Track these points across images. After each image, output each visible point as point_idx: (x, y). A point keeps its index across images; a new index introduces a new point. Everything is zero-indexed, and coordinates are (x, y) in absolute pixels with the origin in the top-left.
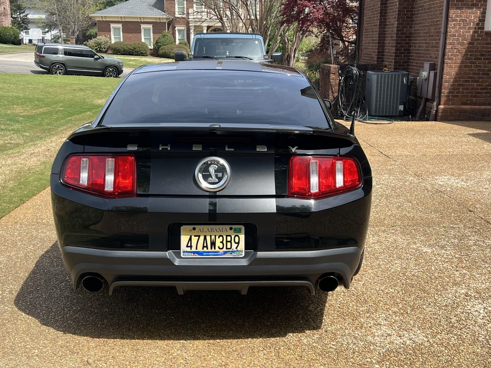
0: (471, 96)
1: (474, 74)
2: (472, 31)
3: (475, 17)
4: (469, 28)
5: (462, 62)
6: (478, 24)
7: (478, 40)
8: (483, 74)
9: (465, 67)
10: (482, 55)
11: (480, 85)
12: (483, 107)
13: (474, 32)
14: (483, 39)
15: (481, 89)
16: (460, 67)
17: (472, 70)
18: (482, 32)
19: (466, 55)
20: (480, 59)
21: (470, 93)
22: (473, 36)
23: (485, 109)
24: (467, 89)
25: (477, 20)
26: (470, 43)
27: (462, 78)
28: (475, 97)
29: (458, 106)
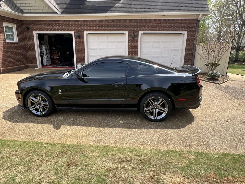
0: (8, 64)
1: (7, 56)
2: (3, 42)
3: (3, 37)
4: (2, 41)
5: (3, 53)
6: (4, 39)
7: (5, 45)
8: (10, 56)
9: (4, 54)
10: (8, 50)
11: (10, 60)
12: (13, 67)
13: (4, 42)
14: (7, 45)
15: (11, 61)
16: (3, 54)
17: (6, 55)
18: (6, 42)
19: (3, 50)
20: (7, 51)
21: (8, 63)
22: (4, 44)
23: (13, 68)
24: (7, 62)
25: (3, 38)
26: (3, 46)
27: (4, 58)
28: (9, 64)
29: (6, 68)
